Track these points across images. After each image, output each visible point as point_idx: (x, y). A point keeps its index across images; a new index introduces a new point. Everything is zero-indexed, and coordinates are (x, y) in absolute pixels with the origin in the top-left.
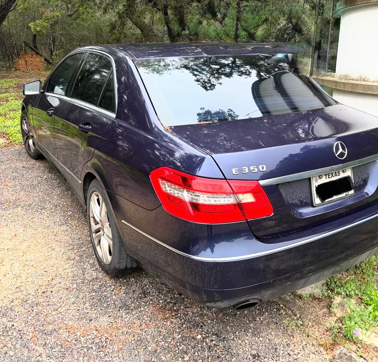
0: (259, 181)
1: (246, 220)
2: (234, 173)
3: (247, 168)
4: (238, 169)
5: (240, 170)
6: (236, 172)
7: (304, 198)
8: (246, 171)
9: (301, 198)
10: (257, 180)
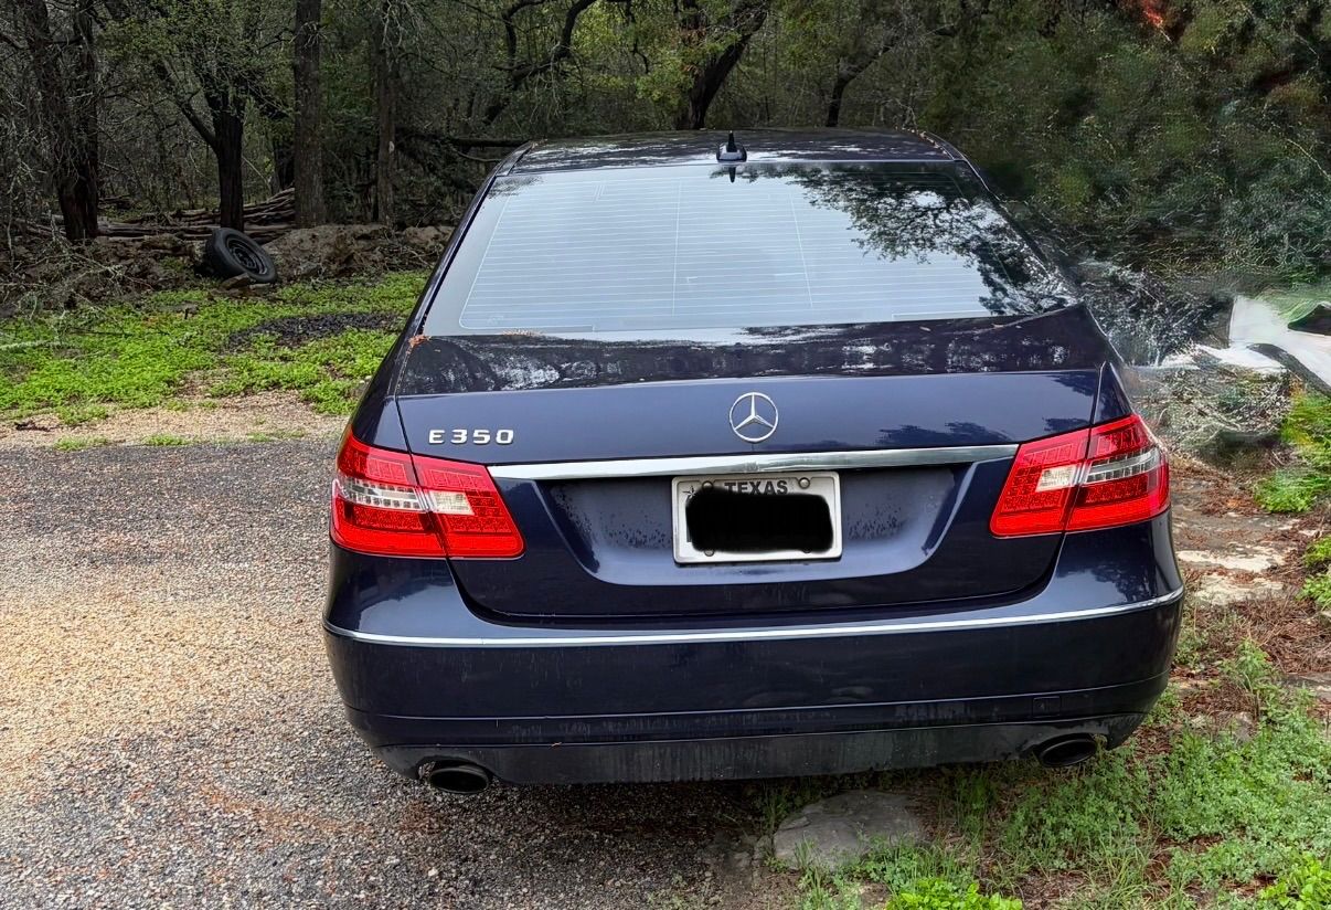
0: (489, 468)
1: (447, 557)
2: (431, 441)
3: (464, 432)
4: (443, 431)
5: (447, 436)
6: (435, 439)
7: (649, 537)
8: (460, 439)
9: (637, 535)
10: (486, 465)
